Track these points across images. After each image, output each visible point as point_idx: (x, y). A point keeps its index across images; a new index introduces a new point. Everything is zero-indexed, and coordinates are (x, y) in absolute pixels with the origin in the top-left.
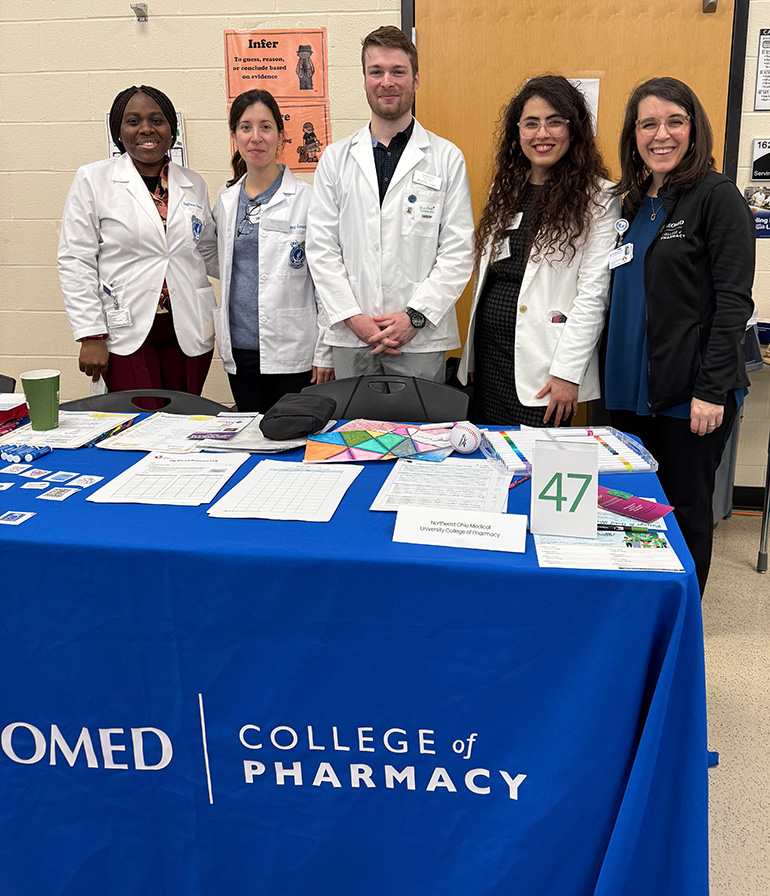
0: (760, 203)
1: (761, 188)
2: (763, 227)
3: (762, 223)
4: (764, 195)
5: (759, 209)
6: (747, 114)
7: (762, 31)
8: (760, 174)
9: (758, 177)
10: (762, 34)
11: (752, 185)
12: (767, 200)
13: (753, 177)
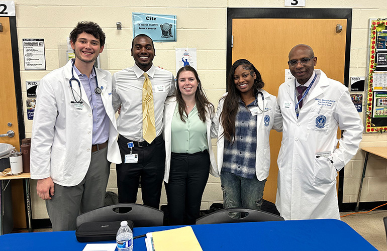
0: (33, 106)
1: (33, 100)
4: (34, 103)
6: (23, 73)
7: (23, 39)
8: (30, 95)
10: (23, 41)
11: (29, 99)
13: (28, 96)
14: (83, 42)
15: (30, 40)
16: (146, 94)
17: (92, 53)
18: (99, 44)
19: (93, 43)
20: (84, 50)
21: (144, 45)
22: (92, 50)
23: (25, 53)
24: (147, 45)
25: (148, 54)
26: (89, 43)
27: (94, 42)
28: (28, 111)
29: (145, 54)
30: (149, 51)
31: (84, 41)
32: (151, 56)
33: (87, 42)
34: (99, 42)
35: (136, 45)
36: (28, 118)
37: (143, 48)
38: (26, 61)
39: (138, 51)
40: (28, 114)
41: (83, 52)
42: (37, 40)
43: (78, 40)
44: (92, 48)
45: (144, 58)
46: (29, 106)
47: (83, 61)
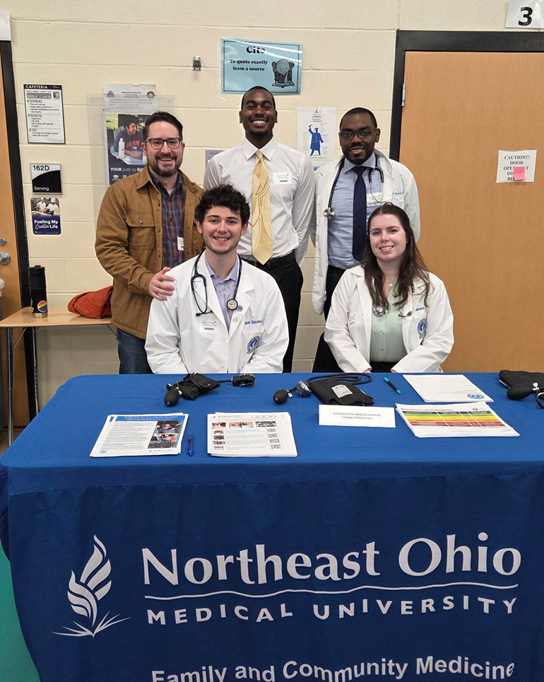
0: (43, 210)
1: (42, 199)
2: (48, 227)
3: (47, 224)
4: (44, 204)
5: (43, 214)
6: (23, 146)
7: (25, 85)
8: (38, 189)
9: (37, 191)
10: (25, 88)
11: (35, 196)
12: (48, 208)
13: (34, 191)
14: (214, 221)
15: (37, 87)
16: (258, 185)
17: (229, 239)
18: (240, 221)
19: (230, 221)
20: (216, 234)
21: (260, 102)
22: (228, 234)
23: (29, 112)
24: (264, 102)
25: (265, 116)
26: (223, 222)
27: (232, 220)
28: (34, 217)
29: (262, 116)
30: (268, 112)
31: (216, 220)
32: (270, 120)
33: (220, 221)
34: (239, 218)
35: (248, 103)
36: (34, 230)
37: (259, 107)
38: (29, 127)
39: (250, 112)
40: (34, 225)
41: (215, 238)
42: (50, 87)
43: (206, 219)
44: (229, 231)
45: (259, 122)
46: (35, 210)
47: (215, 252)
